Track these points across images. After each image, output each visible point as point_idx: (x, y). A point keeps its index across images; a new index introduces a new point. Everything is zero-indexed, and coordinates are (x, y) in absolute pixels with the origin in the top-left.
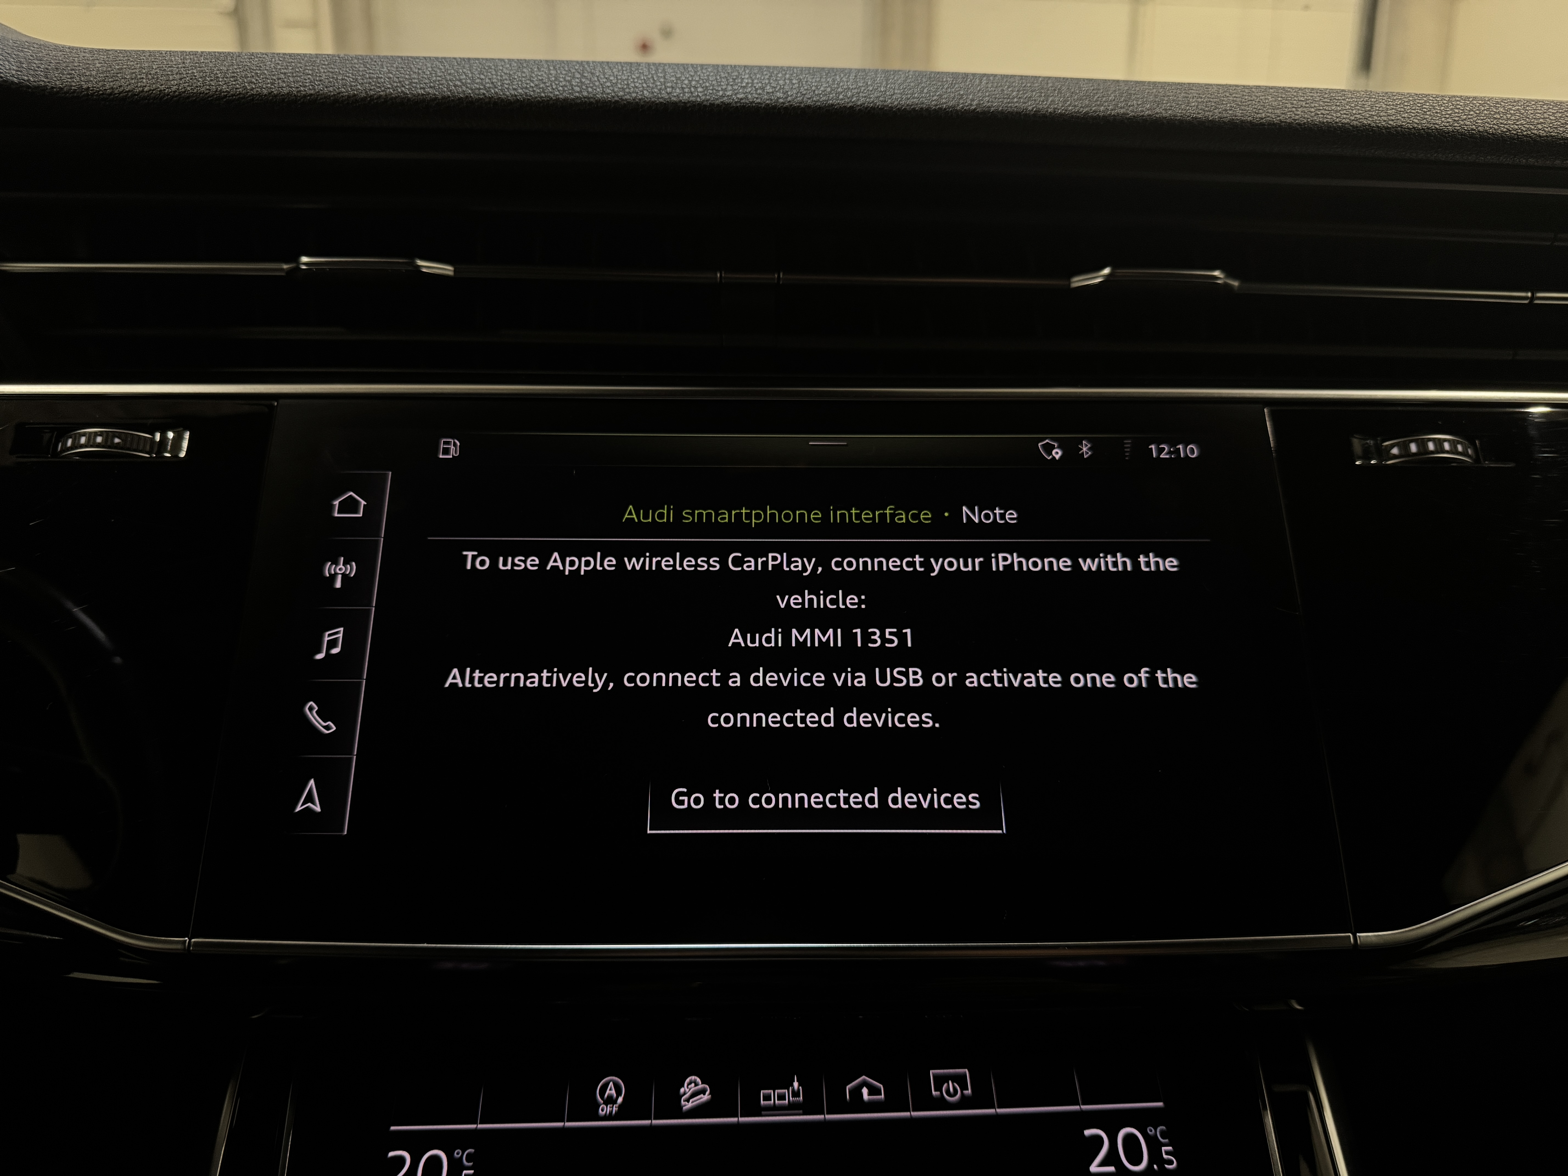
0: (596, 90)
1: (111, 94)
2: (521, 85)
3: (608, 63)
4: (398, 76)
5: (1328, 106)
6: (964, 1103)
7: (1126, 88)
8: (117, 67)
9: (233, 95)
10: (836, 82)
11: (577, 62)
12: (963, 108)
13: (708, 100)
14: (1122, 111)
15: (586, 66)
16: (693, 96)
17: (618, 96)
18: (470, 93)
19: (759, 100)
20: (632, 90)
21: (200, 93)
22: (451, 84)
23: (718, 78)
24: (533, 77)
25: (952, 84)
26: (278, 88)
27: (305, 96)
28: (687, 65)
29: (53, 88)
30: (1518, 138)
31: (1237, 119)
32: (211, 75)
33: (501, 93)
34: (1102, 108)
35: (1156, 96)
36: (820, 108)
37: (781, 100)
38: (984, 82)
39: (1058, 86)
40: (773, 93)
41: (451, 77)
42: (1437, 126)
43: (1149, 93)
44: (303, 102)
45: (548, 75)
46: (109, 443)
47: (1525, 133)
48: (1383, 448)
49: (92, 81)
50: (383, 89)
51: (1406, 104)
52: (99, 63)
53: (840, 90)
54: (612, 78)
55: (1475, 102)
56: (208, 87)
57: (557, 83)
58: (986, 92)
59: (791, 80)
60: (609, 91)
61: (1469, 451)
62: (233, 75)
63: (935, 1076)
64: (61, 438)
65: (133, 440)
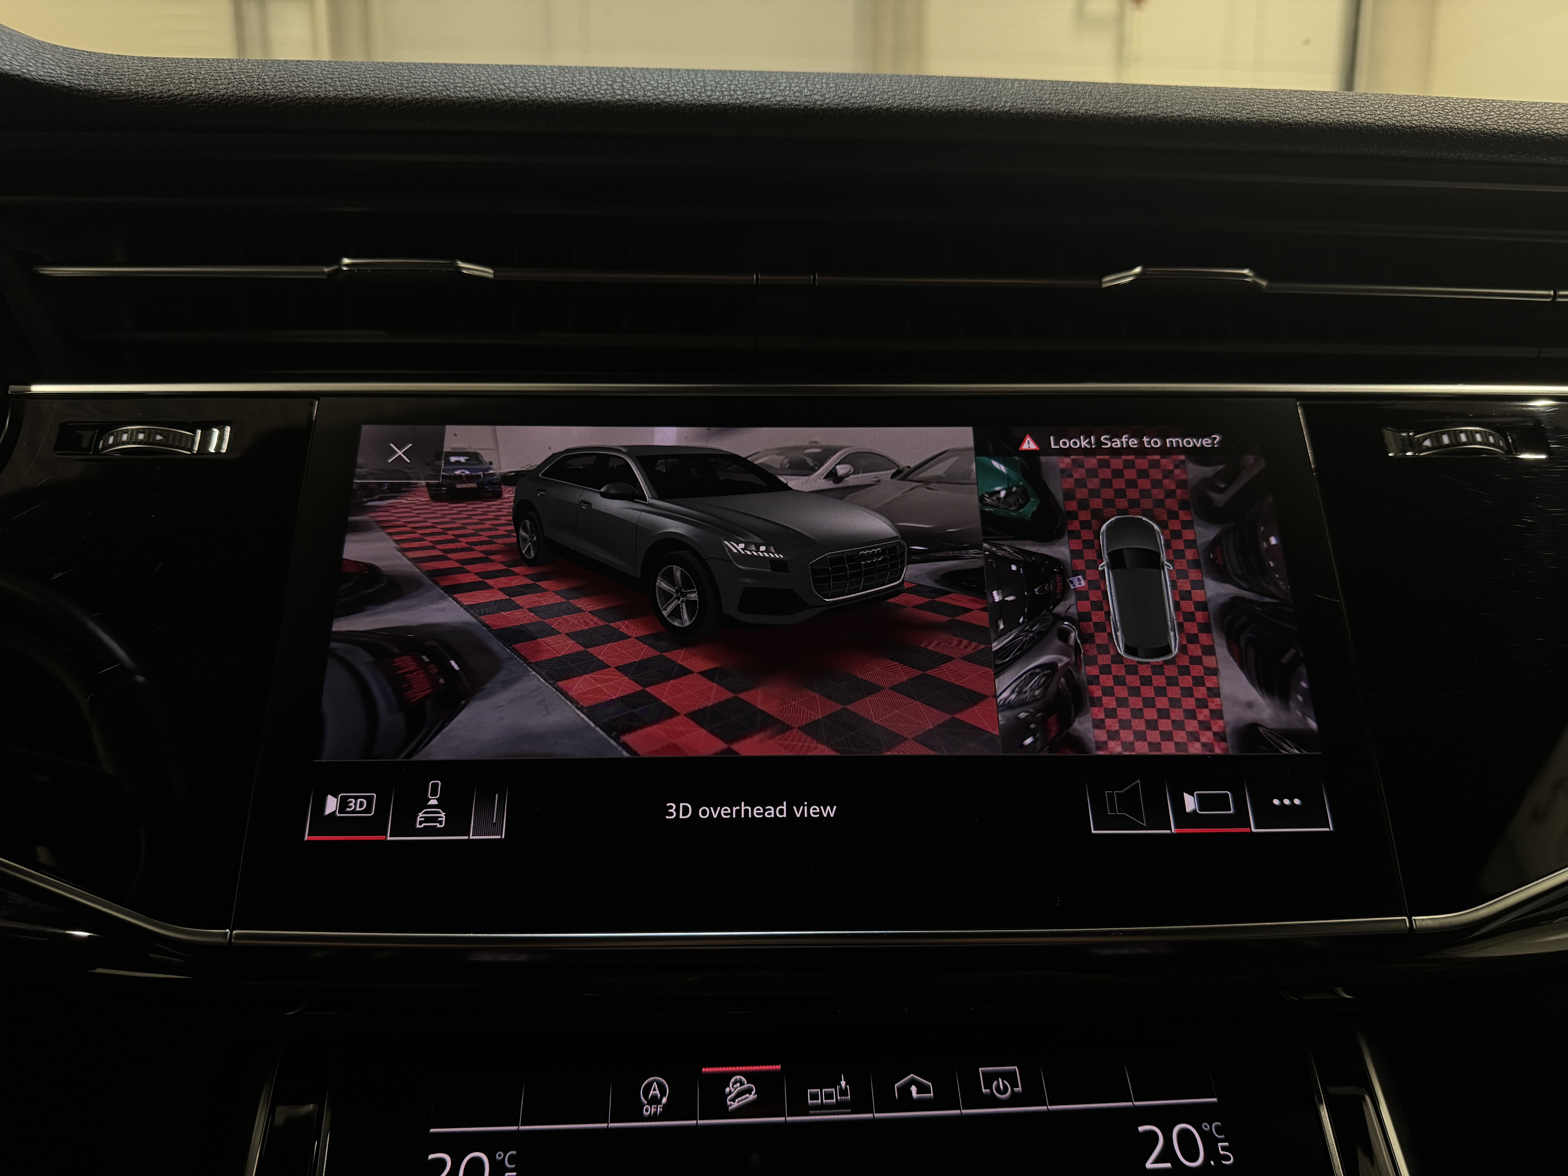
0: (637, 93)
1: (160, 97)
2: (564, 88)
3: (647, 69)
4: (442, 80)
5: (1352, 107)
6: (1015, 1100)
7: (1155, 91)
8: (166, 73)
9: (280, 99)
10: (872, 86)
11: (618, 68)
12: (997, 109)
13: (747, 103)
14: (1152, 112)
15: (627, 72)
16: (733, 99)
17: (660, 99)
18: (514, 96)
19: (797, 103)
20: (673, 93)
21: (249, 97)
22: (495, 87)
23: (757, 82)
24: (575, 81)
25: (985, 88)
26: (326, 91)
27: (351, 99)
28: (726, 71)
29: (103, 91)
30: (1539, 137)
31: (1265, 120)
32: (260, 80)
33: (545, 96)
34: (1132, 110)
35: (1184, 99)
36: (857, 110)
37: (819, 103)
38: (1016, 85)
39: (1088, 89)
40: (811, 95)
41: (495, 82)
42: (1460, 126)
43: (1177, 95)
44: (349, 105)
45: (590, 80)
46: (151, 440)
47: (1546, 132)
48: (1416, 440)
49: (141, 85)
50: (428, 92)
51: (1428, 105)
52: (148, 69)
53: (876, 93)
54: (652, 82)
55: (1495, 104)
56: (256, 91)
57: (599, 86)
58: (1019, 95)
59: (827, 84)
60: (649, 94)
61: (1501, 442)
62: (280, 79)
63: (984, 1073)
64: (102, 436)
65: (174, 437)
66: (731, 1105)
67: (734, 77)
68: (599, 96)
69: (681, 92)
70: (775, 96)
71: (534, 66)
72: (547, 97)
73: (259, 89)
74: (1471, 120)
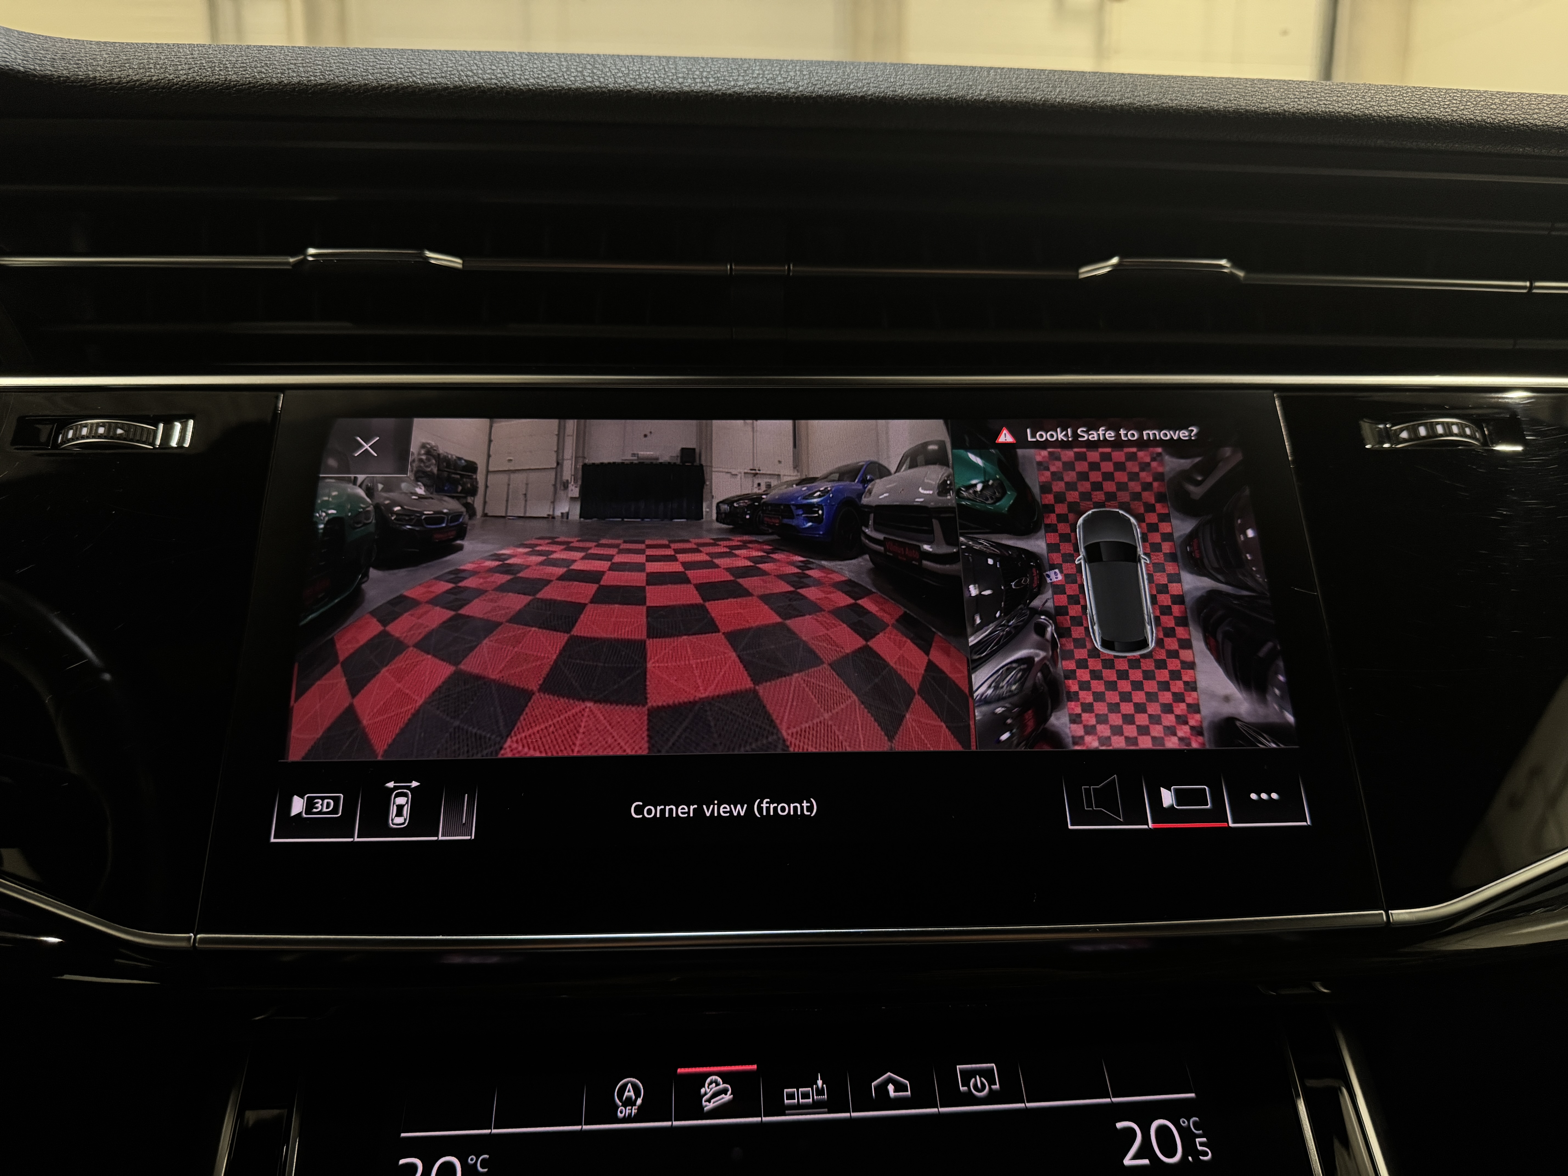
0: (607, 80)
1: (118, 83)
2: (533, 75)
3: (618, 56)
4: (409, 67)
6: (992, 1098)
7: (1131, 80)
8: (124, 58)
9: (242, 85)
10: (846, 74)
11: (588, 55)
12: (972, 97)
13: (720, 90)
14: (1129, 101)
15: (597, 58)
16: (705, 87)
17: (630, 86)
18: (482, 83)
19: (771, 90)
20: (644, 80)
21: (210, 83)
22: (462, 74)
23: (729, 69)
24: (544, 68)
25: (960, 76)
26: (288, 77)
27: (316, 85)
28: (698, 58)
29: (59, 77)
30: (1515, 127)
31: (1242, 109)
32: (221, 66)
33: (513, 83)
34: (1109, 98)
35: (1161, 87)
36: (831, 97)
37: (792, 90)
38: (992, 73)
39: (1064, 78)
40: (784, 83)
41: (463, 68)
42: (1437, 116)
43: (1154, 84)
44: (314, 91)
45: (559, 66)
46: (111, 434)
47: (1521, 122)
48: (1393, 431)
49: (99, 71)
50: (394, 78)
51: (1405, 95)
52: (106, 54)
53: (850, 80)
54: (623, 69)
55: (1471, 94)
56: (217, 77)
57: (568, 73)
58: (995, 83)
59: (801, 71)
60: (620, 81)
61: (1477, 434)
62: (242, 65)
63: (961, 1071)
64: (62, 430)
65: (135, 431)
66: (706, 1106)
67: (707, 64)
68: (570, 83)
69: (652, 79)
70: (748, 84)
71: (503, 52)
72: (516, 84)
73: (220, 75)
74: (1447, 110)
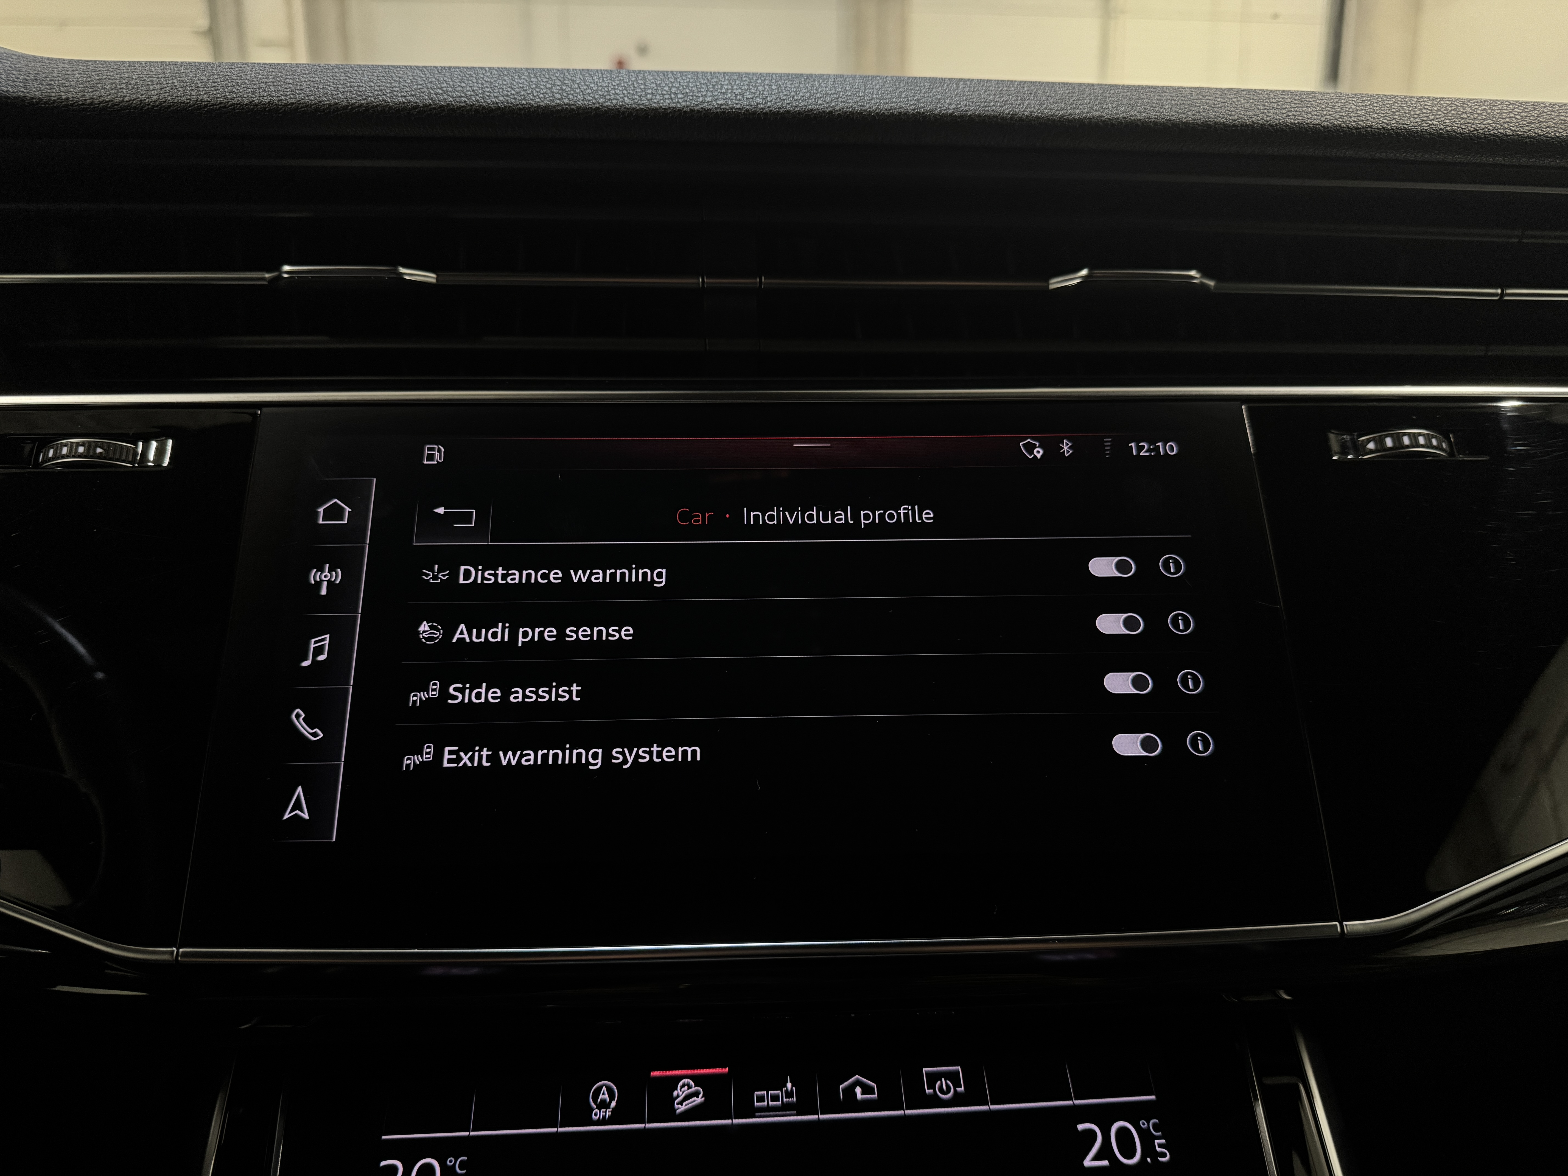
0: (576, 96)
1: (91, 104)
2: (502, 92)
3: (588, 70)
4: (379, 84)
5: (1299, 107)
6: (957, 1100)
7: (1101, 92)
8: (97, 78)
9: (213, 105)
10: (815, 88)
11: (558, 70)
12: (940, 112)
13: (687, 107)
14: (1097, 114)
15: (567, 74)
16: (674, 103)
17: (599, 103)
18: (451, 101)
19: (739, 106)
20: (613, 96)
21: (181, 103)
22: (432, 92)
23: (698, 84)
24: (513, 84)
25: (929, 88)
26: (259, 97)
27: (286, 105)
28: (667, 72)
29: (32, 98)
30: (1485, 137)
31: (1211, 121)
32: (192, 85)
33: (482, 101)
34: (1077, 111)
35: (1130, 99)
36: (799, 113)
37: (761, 106)
38: (961, 85)
39: (1033, 89)
40: (752, 98)
41: (433, 85)
42: (1406, 127)
43: (1123, 96)
44: (284, 110)
45: (529, 83)
46: (91, 453)
47: (1492, 132)
48: (1360, 442)
49: (71, 92)
50: (364, 97)
51: (1375, 105)
52: (79, 74)
53: (818, 95)
54: (592, 85)
55: (1442, 102)
56: (188, 97)
57: (538, 90)
58: (963, 96)
59: (770, 86)
60: (589, 98)
61: (1444, 445)
62: (214, 84)
63: (927, 1074)
64: (43, 449)
65: (115, 450)
66: (678, 1109)
67: (675, 79)
68: (538, 100)
69: (622, 96)
70: (716, 100)
71: (473, 68)
72: (485, 102)
73: (191, 95)
74: (1417, 120)
